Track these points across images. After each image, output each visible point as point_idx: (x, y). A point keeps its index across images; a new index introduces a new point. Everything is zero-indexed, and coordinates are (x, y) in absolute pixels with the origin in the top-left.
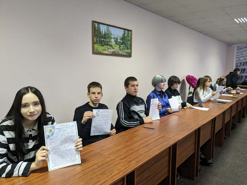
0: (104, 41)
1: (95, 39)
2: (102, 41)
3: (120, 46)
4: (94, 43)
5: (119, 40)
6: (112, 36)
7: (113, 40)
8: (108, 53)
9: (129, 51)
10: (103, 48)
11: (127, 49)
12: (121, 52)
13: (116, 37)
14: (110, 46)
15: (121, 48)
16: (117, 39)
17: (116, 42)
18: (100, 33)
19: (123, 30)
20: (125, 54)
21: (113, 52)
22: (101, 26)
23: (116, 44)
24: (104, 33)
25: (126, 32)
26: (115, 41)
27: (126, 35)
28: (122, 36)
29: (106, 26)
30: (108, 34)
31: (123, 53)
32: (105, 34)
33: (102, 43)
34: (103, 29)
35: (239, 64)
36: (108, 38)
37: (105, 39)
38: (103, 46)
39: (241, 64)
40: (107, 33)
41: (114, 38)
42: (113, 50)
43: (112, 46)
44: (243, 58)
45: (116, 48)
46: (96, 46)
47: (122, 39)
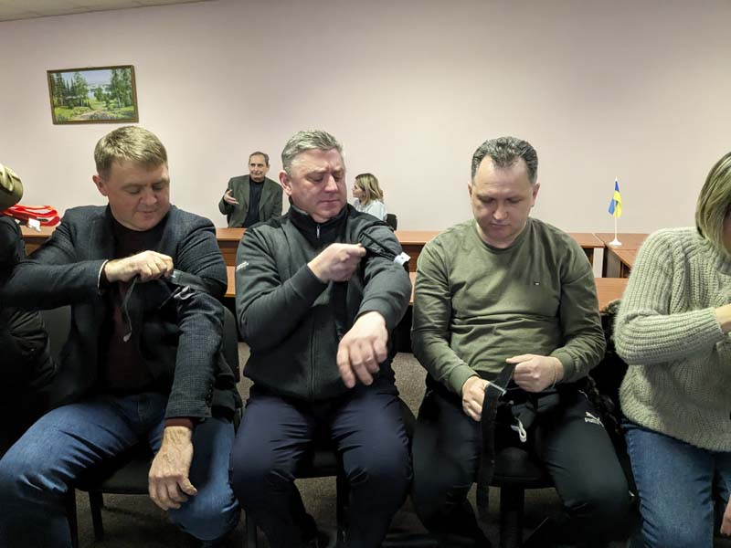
0: (72, 99)
1: (56, 101)
2: (68, 100)
3: (108, 102)
4: (54, 106)
5: (104, 92)
6: (88, 88)
7: (91, 95)
8: (82, 119)
9: (131, 109)
10: (72, 111)
11: (127, 105)
12: (110, 114)
13: (97, 87)
14: (85, 105)
15: (111, 106)
16: (100, 90)
17: (99, 96)
18: (64, 87)
19: (109, 71)
20: (120, 116)
21: (91, 117)
22: (64, 75)
23: (98, 99)
24: (70, 86)
25: (118, 71)
26: (95, 95)
27: (119, 77)
28: (110, 83)
29: (73, 73)
30: (79, 86)
31: (115, 116)
32: (72, 88)
33: (69, 105)
34: (68, 79)
36: (79, 94)
37: (75, 95)
38: (71, 108)
40: (77, 84)
41: (92, 90)
42: (92, 113)
43: (89, 106)
45: (100, 108)
46: (57, 110)
47: (112, 88)
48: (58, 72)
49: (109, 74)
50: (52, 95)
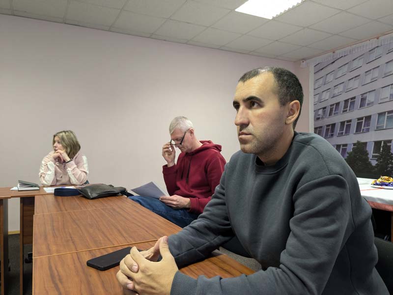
35: (320, 112)
39: (324, 112)
44: (328, 94)
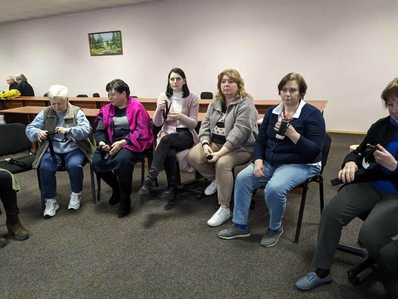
0: (98, 45)
1: (92, 46)
2: (96, 46)
3: (111, 46)
4: (91, 48)
5: (110, 42)
6: (104, 41)
7: (105, 43)
8: (102, 54)
9: (120, 49)
10: (98, 50)
11: (118, 48)
12: (112, 51)
14: (103, 48)
15: (112, 48)
16: (108, 41)
17: (108, 44)
18: (94, 40)
19: (111, 33)
20: (116, 52)
21: (105, 53)
22: (94, 35)
24: (97, 40)
25: (115, 33)
27: (116, 36)
28: (112, 38)
29: (97, 35)
31: (114, 52)
33: (97, 48)
34: (96, 37)
36: (100, 43)
38: (97, 49)
40: (99, 39)
42: (105, 51)
45: (108, 49)
46: (92, 50)
47: (113, 40)
48: (92, 34)
49: (111, 34)
50: (90, 44)
